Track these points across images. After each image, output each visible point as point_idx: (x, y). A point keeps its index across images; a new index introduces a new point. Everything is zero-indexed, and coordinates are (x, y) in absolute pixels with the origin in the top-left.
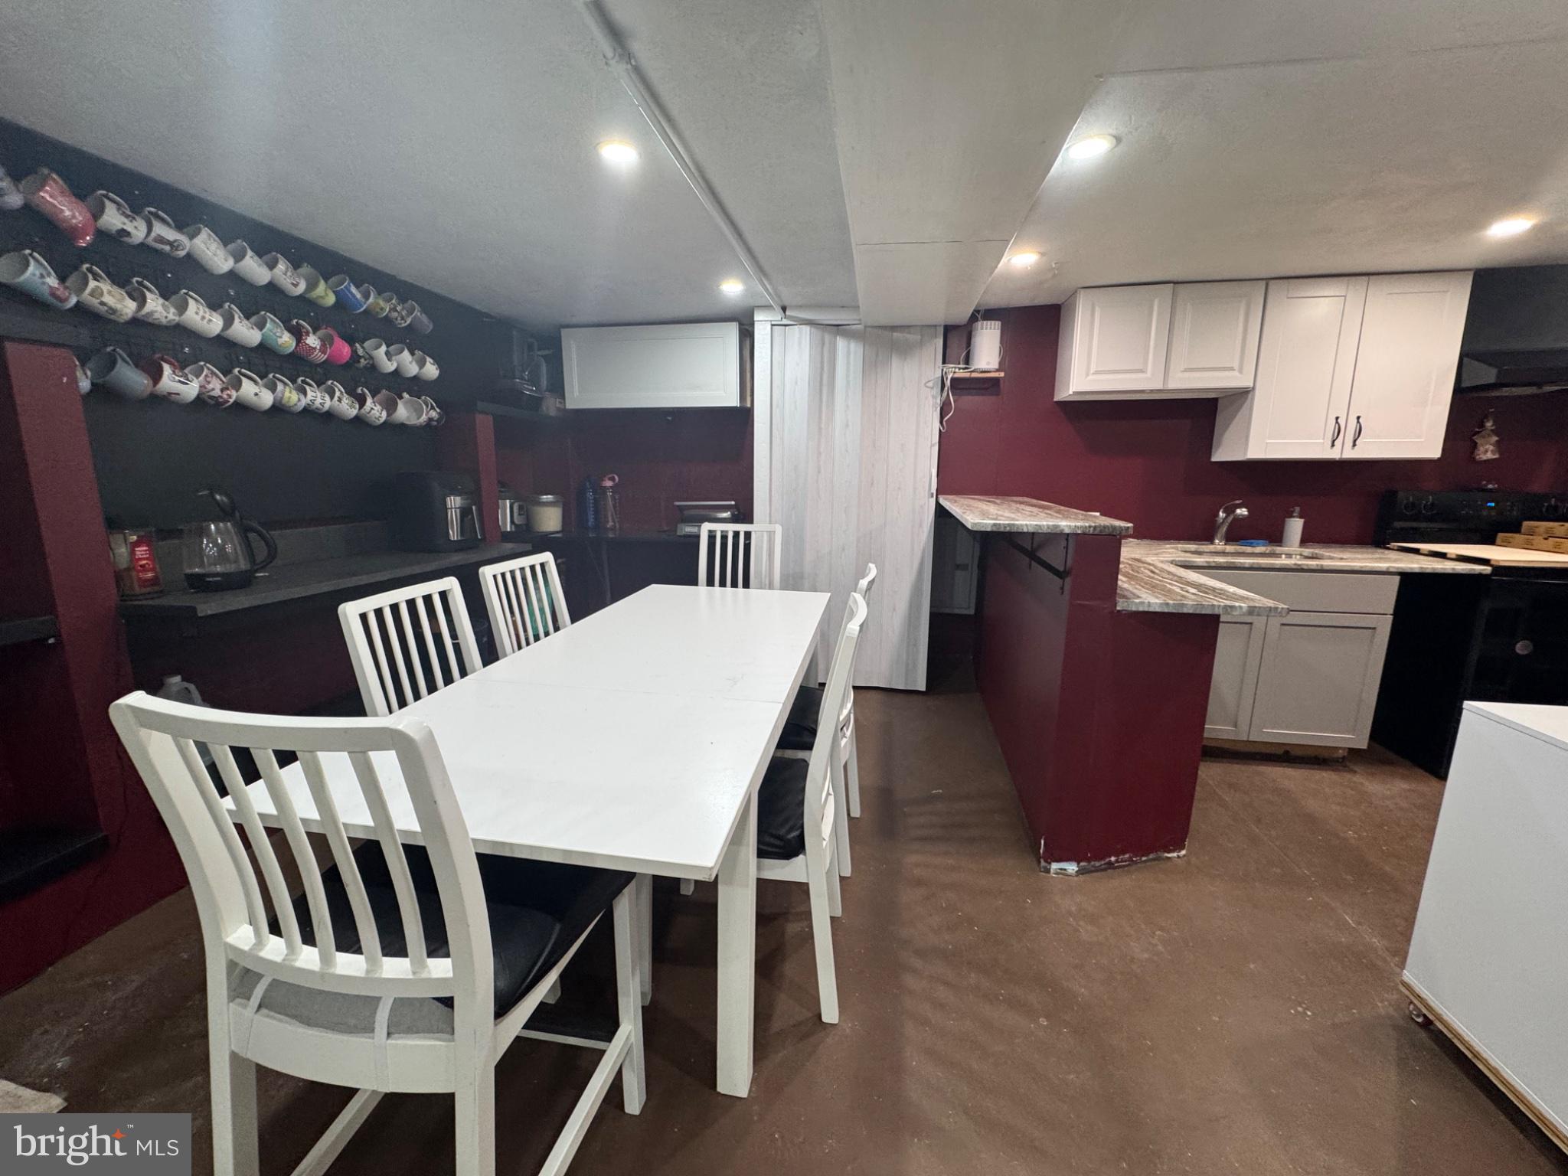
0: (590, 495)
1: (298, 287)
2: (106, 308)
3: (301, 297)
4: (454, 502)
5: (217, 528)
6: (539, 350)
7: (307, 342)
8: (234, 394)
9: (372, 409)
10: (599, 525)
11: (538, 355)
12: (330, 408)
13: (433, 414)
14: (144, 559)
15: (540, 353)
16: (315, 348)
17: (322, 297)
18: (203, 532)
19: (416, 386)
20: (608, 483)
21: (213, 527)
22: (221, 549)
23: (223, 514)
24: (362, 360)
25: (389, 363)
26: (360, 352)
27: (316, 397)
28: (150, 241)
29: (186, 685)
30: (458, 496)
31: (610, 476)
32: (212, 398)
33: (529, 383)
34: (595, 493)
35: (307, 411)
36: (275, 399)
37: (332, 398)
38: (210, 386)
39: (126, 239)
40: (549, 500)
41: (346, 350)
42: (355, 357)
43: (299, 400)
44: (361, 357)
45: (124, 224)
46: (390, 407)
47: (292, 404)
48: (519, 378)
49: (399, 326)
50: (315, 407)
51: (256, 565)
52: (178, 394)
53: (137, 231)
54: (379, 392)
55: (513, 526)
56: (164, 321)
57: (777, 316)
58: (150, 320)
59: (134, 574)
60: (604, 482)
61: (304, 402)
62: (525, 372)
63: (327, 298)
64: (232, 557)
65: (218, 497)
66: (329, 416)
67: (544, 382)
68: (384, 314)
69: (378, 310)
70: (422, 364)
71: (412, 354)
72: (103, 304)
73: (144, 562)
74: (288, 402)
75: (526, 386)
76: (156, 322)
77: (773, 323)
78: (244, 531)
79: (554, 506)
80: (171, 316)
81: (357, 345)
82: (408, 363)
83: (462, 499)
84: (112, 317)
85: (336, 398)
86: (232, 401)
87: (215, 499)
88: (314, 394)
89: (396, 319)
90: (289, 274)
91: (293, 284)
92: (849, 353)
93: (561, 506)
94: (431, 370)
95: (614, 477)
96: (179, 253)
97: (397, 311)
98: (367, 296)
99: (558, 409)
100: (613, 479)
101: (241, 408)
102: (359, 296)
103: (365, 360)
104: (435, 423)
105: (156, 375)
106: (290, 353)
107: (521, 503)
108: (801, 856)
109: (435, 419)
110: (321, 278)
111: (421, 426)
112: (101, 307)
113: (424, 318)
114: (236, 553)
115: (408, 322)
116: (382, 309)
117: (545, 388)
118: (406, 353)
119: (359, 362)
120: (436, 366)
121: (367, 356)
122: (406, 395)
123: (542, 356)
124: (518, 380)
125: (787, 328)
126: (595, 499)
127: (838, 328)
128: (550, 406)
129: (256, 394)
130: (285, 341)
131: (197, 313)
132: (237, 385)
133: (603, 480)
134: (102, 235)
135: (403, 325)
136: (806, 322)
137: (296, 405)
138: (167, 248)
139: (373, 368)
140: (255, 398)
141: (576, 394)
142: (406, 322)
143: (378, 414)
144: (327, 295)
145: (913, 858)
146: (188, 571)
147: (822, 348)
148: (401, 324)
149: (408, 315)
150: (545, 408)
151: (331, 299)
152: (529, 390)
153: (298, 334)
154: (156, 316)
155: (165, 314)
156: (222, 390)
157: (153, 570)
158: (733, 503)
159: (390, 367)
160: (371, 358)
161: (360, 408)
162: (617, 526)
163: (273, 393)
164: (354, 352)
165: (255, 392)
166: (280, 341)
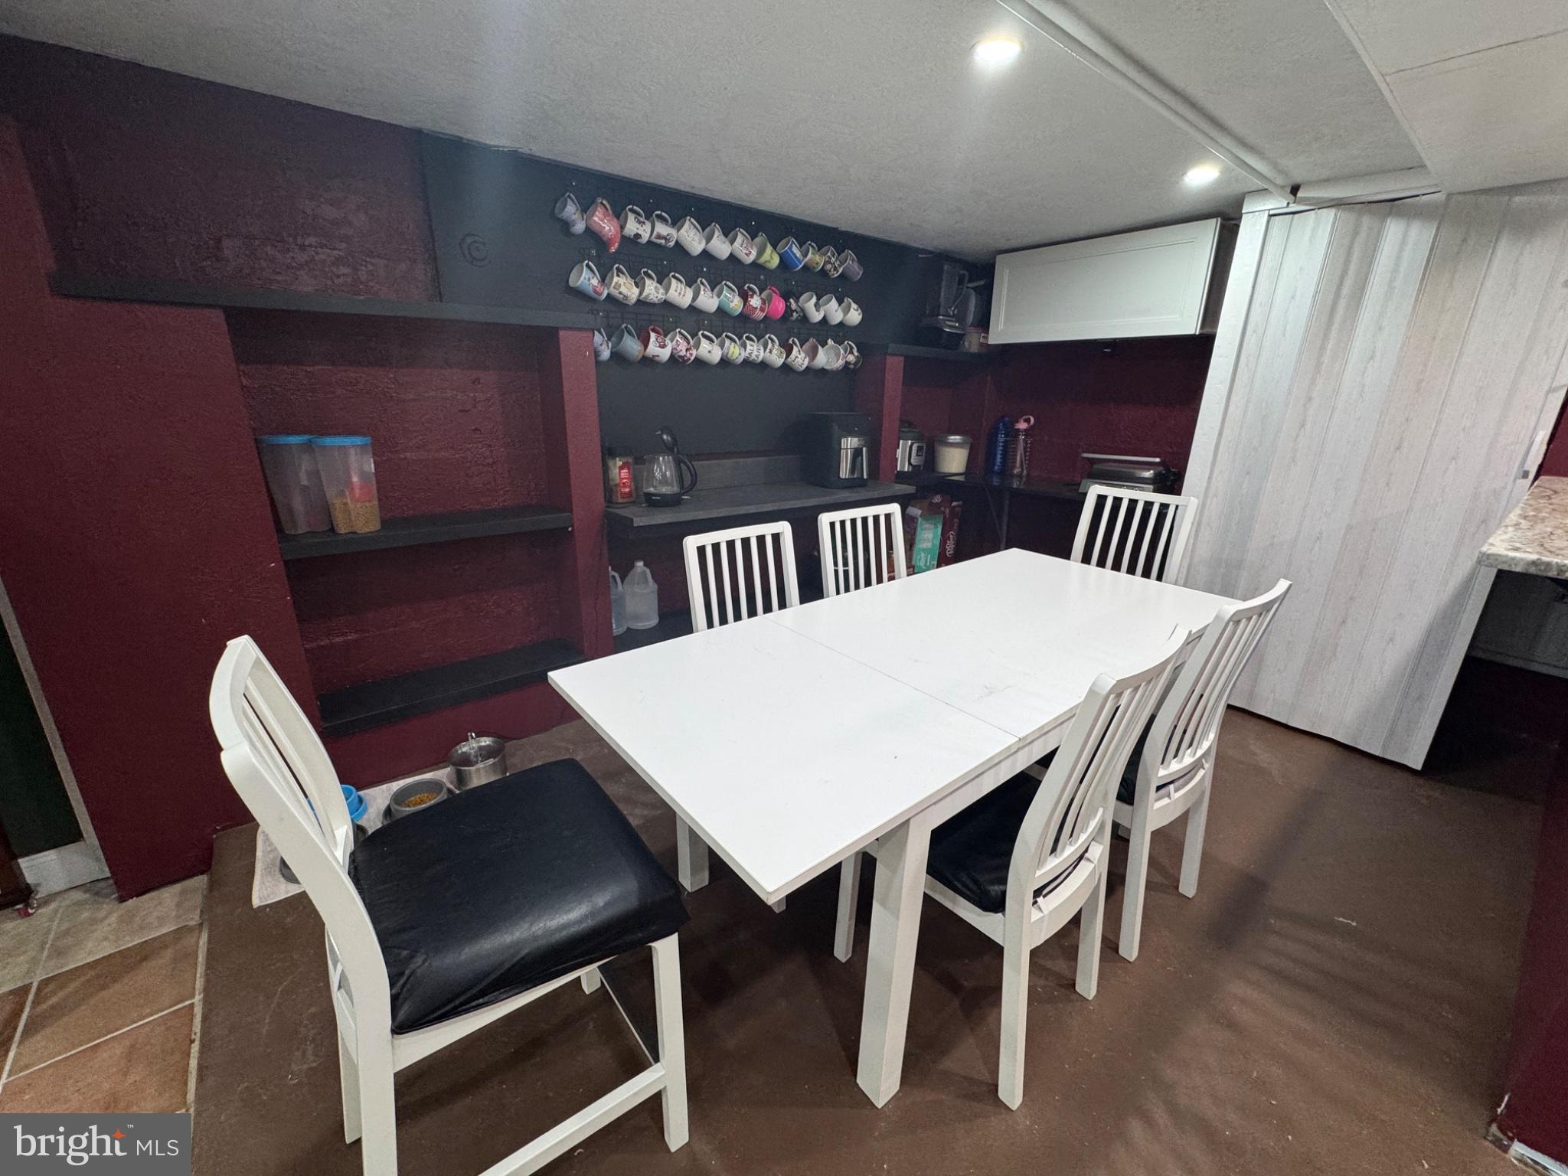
0: (1001, 438)
1: (750, 256)
2: (622, 296)
3: (754, 264)
4: (850, 443)
5: (663, 459)
6: (970, 281)
7: (751, 303)
8: (694, 352)
9: (797, 357)
10: (1005, 472)
11: (967, 287)
12: (763, 359)
13: (851, 358)
14: (625, 478)
15: (970, 285)
16: (756, 308)
17: (769, 262)
18: (654, 461)
19: (840, 333)
20: (1022, 425)
21: (661, 458)
22: (664, 475)
23: (668, 449)
24: (795, 314)
25: (817, 313)
26: (794, 306)
27: (754, 351)
28: (653, 239)
29: (645, 568)
30: (856, 437)
31: (1025, 417)
32: (680, 357)
33: (954, 319)
34: (1007, 435)
35: (746, 362)
36: (722, 354)
37: (765, 349)
38: (679, 349)
39: (639, 240)
40: (956, 441)
41: (781, 305)
42: (789, 311)
43: (740, 354)
44: (793, 311)
45: (638, 229)
46: (813, 354)
47: (734, 357)
48: (942, 315)
49: (832, 277)
50: (752, 358)
51: (684, 490)
52: (658, 356)
53: (645, 232)
54: (807, 340)
55: (911, 467)
56: (656, 300)
57: (1277, 203)
58: (648, 301)
59: (618, 489)
60: (1017, 425)
61: (744, 355)
62: (950, 308)
63: (772, 261)
64: (669, 481)
65: (665, 437)
66: (764, 365)
67: (970, 318)
68: (820, 268)
69: (815, 265)
70: (846, 311)
71: (840, 302)
72: (620, 293)
73: (625, 481)
74: (732, 356)
75: (948, 323)
76: (652, 301)
77: (1272, 212)
78: (678, 463)
79: (961, 448)
80: (660, 296)
81: (791, 300)
82: (834, 311)
83: (859, 440)
84: (625, 302)
85: (768, 350)
86: (692, 358)
87: (662, 438)
88: (752, 348)
89: (830, 271)
90: (744, 245)
91: (746, 254)
92: (1403, 243)
93: (968, 448)
94: (855, 316)
95: (1029, 419)
96: (670, 244)
97: (830, 263)
98: (805, 255)
99: (981, 345)
100: (1028, 421)
101: (699, 362)
102: (799, 254)
103: (797, 313)
104: (852, 367)
105: (646, 343)
106: (740, 313)
107: (921, 444)
108: (1000, 915)
109: (853, 362)
110: (769, 245)
111: (837, 369)
112: (619, 295)
113: (856, 266)
114: (672, 479)
115: (840, 271)
116: (817, 263)
117: (970, 324)
118: (834, 303)
119: (792, 315)
120: (860, 311)
121: (799, 310)
122: (830, 342)
123: (972, 288)
124: (941, 317)
125: (1296, 216)
126: (1005, 442)
127: (1392, 206)
128: (972, 343)
129: (710, 352)
130: (735, 304)
131: (676, 291)
132: (697, 346)
133: (1018, 422)
134: (624, 239)
135: (836, 275)
136: (1333, 203)
137: (737, 358)
138: (663, 241)
139: (804, 318)
140: (708, 355)
141: (1001, 327)
142: (838, 272)
143: (801, 361)
144: (772, 258)
145: (1238, 988)
146: (646, 491)
147: (1353, 239)
148: (833, 275)
149: (840, 266)
150: (966, 343)
151: (775, 261)
152: (950, 327)
153: (745, 296)
154: (651, 297)
155: (656, 295)
156: (687, 350)
157: (629, 486)
158: (1158, 460)
159: (816, 317)
160: (803, 310)
161: (787, 357)
162: (1025, 472)
163: (722, 349)
164: (788, 307)
165: (710, 351)
166: (732, 305)
